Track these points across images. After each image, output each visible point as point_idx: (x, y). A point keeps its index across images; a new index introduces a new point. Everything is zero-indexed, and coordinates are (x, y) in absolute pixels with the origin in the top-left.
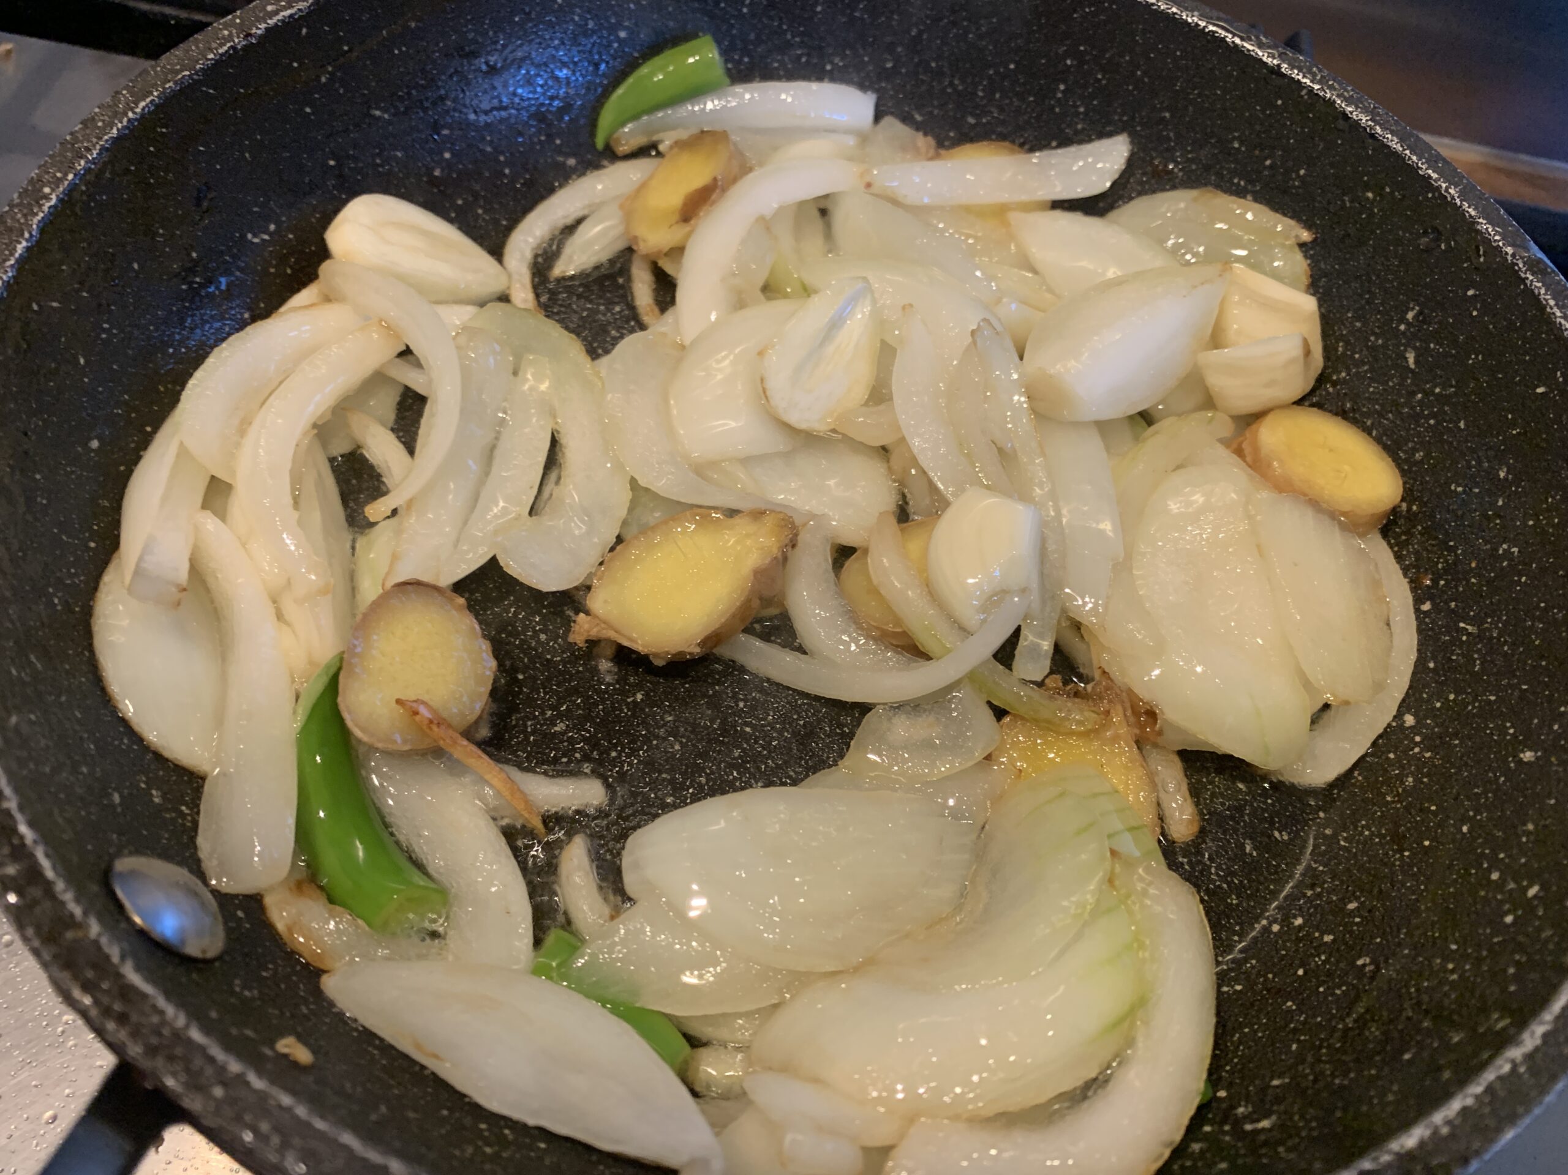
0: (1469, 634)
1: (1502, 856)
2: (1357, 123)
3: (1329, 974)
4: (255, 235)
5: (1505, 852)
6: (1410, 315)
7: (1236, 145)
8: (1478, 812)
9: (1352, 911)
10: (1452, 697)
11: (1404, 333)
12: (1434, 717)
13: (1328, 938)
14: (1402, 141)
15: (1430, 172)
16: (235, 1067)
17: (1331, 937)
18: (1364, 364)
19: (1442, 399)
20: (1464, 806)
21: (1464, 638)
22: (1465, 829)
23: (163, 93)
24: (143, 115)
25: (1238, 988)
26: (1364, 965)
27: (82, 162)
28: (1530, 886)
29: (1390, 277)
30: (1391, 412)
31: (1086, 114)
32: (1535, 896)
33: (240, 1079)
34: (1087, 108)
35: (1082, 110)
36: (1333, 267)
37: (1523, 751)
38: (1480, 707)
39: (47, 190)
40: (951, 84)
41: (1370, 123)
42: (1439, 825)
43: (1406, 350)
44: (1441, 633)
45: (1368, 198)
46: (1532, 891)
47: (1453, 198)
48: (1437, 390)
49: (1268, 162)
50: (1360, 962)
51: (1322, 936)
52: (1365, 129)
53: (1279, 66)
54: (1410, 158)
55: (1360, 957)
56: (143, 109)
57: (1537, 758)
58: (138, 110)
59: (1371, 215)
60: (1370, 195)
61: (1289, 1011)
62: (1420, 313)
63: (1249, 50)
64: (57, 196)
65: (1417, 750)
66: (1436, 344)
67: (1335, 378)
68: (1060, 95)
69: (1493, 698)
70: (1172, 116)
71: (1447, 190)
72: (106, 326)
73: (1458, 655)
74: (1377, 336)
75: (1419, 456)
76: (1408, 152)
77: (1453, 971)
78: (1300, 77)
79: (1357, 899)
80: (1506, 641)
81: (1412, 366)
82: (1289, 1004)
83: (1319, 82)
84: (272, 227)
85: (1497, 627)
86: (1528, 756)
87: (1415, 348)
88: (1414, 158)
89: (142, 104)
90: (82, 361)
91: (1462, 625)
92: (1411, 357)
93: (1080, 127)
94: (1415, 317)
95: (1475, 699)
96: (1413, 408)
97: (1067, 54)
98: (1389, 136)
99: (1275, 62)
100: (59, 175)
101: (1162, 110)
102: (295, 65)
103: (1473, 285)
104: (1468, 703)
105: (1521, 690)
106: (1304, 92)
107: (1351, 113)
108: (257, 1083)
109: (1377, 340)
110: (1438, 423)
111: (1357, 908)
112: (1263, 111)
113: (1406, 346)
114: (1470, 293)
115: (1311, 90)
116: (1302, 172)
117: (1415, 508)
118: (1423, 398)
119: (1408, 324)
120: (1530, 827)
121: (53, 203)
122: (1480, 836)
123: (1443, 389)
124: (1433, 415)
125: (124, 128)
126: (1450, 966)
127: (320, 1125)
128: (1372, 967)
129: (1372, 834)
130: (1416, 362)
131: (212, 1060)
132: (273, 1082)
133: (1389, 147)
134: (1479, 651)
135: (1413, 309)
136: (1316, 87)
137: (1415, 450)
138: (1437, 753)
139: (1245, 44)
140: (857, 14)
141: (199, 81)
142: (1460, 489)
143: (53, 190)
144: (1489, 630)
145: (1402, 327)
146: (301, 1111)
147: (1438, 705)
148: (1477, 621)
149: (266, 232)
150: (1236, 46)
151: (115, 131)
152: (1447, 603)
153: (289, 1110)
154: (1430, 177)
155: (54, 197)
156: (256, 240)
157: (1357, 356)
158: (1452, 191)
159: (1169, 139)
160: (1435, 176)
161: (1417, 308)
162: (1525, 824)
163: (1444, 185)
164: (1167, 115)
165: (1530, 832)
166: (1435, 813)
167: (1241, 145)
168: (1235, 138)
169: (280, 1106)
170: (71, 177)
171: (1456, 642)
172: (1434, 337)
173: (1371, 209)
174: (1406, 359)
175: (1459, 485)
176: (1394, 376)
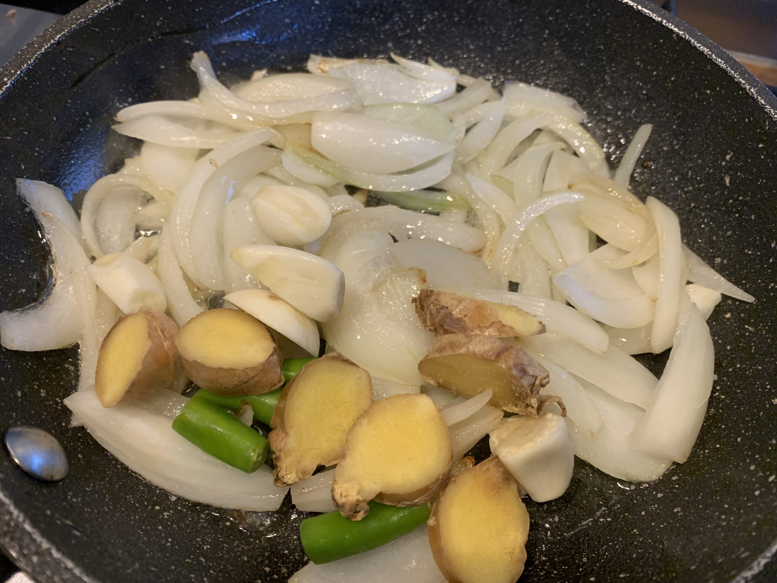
0: (750, 332)
1: (757, 456)
2: (702, 53)
3: (658, 516)
5: (759, 454)
6: (728, 157)
7: (638, 63)
8: (747, 431)
9: (674, 481)
10: (738, 366)
11: (724, 166)
12: (728, 377)
13: (660, 495)
15: (741, 80)
16: (45, 545)
17: (662, 495)
18: (702, 183)
19: (744, 203)
20: (739, 426)
21: (747, 334)
22: (739, 440)
23: (70, 30)
24: (58, 41)
25: (609, 519)
26: (678, 512)
27: (25, 65)
28: (770, 475)
29: (718, 136)
30: (715, 209)
31: (559, 46)
32: (772, 482)
33: (48, 551)
34: (560, 43)
35: (557, 44)
36: (687, 130)
38: (753, 372)
39: (6, 79)
40: (489, 29)
41: (709, 53)
42: (726, 436)
43: (724, 176)
44: (735, 330)
45: (707, 93)
46: (771, 479)
47: (752, 94)
48: (741, 198)
49: (655, 73)
50: (675, 510)
51: (657, 494)
52: (706, 56)
53: (662, 21)
54: (730, 72)
55: (675, 507)
56: (59, 38)
58: (56, 39)
59: (709, 102)
60: (708, 92)
61: (635, 534)
62: (734, 155)
63: (645, 13)
64: (11, 83)
65: (717, 394)
66: (741, 173)
68: (546, 36)
69: (760, 368)
70: (605, 48)
71: (749, 90)
72: (37, 149)
73: (743, 343)
74: (710, 168)
75: (729, 233)
76: (729, 69)
77: (724, 520)
78: (672, 27)
79: (677, 475)
80: (769, 337)
81: (728, 185)
82: (635, 530)
83: (682, 30)
85: (765, 329)
87: (730, 175)
88: (733, 72)
89: (59, 36)
90: (23, 167)
91: (746, 326)
92: (727, 180)
93: (556, 53)
94: (731, 158)
95: (751, 368)
96: (727, 207)
97: (550, 14)
98: (719, 60)
99: (660, 19)
100: (13, 71)
101: (599, 44)
102: (143, 16)
103: (762, 141)
104: (747, 370)
106: (674, 36)
107: (699, 47)
108: (56, 554)
109: (709, 170)
110: (741, 216)
111: (677, 480)
112: (652, 46)
113: (725, 173)
114: (761, 146)
115: (678, 35)
116: (673, 79)
117: (725, 261)
118: (733, 202)
119: (727, 162)
121: (8, 86)
122: (747, 444)
123: (744, 197)
124: (737, 212)
125: (48, 48)
126: (723, 517)
128: (682, 514)
130: (730, 182)
131: (34, 540)
132: (64, 554)
133: (719, 66)
134: (754, 341)
135: (730, 153)
136: (681, 33)
137: (727, 230)
138: (728, 397)
139: (644, 9)
141: (90, 25)
142: (750, 252)
143: (9, 79)
144: (761, 330)
145: (724, 163)
147: (731, 370)
148: (755, 326)
150: (639, 10)
151: (43, 49)
152: (739, 314)
153: (70, 570)
154: (741, 82)
155: (9, 83)
157: (698, 178)
158: (752, 90)
159: (603, 60)
160: (743, 82)
161: (732, 153)
162: (771, 440)
163: (748, 87)
164: (602, 47)
165: (774, 445)
166: (724, 430)
167: (641, 63)
168: (637, 60)
169: (66, 568)
170: (19, 72)
171: (743, 336)
172: (740, 169)
173: (709, 99)
174: (725, 181)
175: (750, 250)
176: (717, 190)
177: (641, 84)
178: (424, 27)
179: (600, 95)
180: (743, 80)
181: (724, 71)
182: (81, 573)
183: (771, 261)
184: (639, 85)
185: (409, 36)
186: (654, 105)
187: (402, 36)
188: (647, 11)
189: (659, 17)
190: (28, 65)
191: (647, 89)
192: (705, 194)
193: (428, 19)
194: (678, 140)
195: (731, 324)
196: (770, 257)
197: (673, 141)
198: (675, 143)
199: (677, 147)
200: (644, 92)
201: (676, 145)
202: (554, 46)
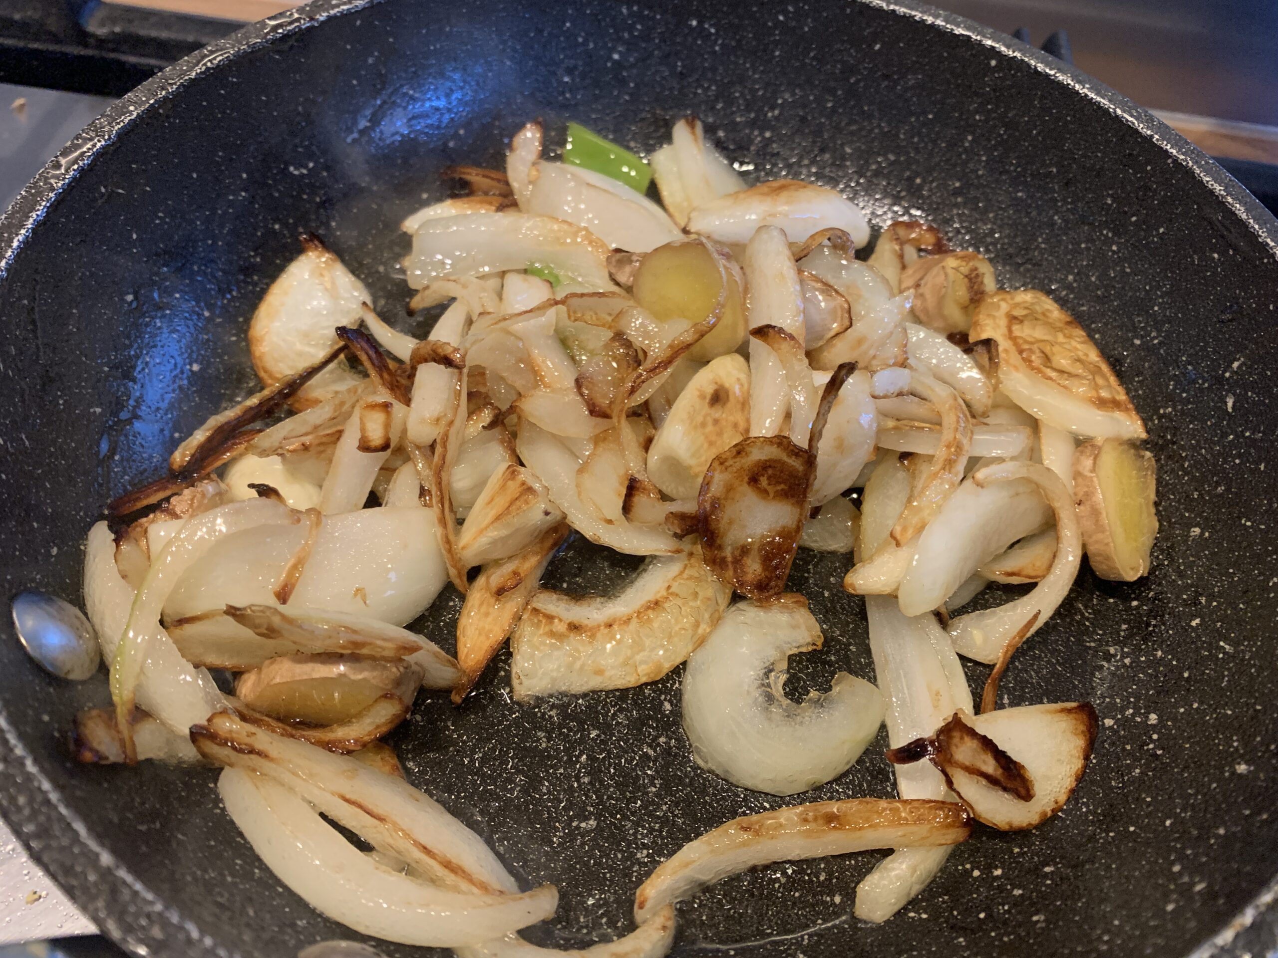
0: (1225, 653)
1: (1189, 852)
2: (1212, 192)
3: (1005, 923)
4: (296, 169)
5: (1193, 849)
6: (1236, 365)
7: (1109, 202)
8: (1184, 810)
9: (1047, 873)
10: (1195, 705)
11: (1227, 379)
12: (1175, 721)
13: (1017, 892)
14: (1247, 211)
16: (19, 751)
17: (1020, 892)
18: (1189, 402)
19: (1252, 442)
20: (1174, 802)
21: (1221, 656)
22: (1168, 823)
24: (218, 66)
25: (924, 916)
26: (1038, 922)
27: (163, 93)
28: (1200, 882)
29: (1224, 329)
30: (1205, 448)
31: (987, 162)
32: (1199, 892)
33: (21, 762)
34: (989, 157)
35: (984, 158)
36: (1176, 314)
37: (1239, 764)
38: (1216, 719)
39: (132, 108)
40: (879, 126)
42: (1148, 815)
43: (1227, 395)
44: (1202, 648)
45: (1214, 259)
46: (1199, 887)
48: (1248, 434)
49: (1134, 219)
50: (1035, 918)
51: (1013, 889)
52: (1217, 197)
53: (1152, 137)
54: (1253, 227)
55: (1036, 914)
57: (1250, 772)
59: (1215, 273)
60: (1216, 256)
61: (959, 945)
62: (1244, 363)
65: (1151, 746)
66: (1254, 392)
67: (1162, 411)
68: (967, 144)
69: (1229, 712)
70: (1058, 171)
72: (161, 214)
74: (1205, 380)
75: (1221, 489)
76: (1251, 221)
78: (1169, 147)
79: (1055, 864)
80: (1255, 664)
81: (1230, 410)
82: (961, 940)
83: (1183, 154)
84: (311, 165)
85: (1250, 651)
86: (1242, 768)
87: (1234, 395)
88: (1256, 227)
90: (134, 236)
91: (1222, 644)
92: (1230, 402)
93: (980, 173)
94: (1239, 367)
95: (1215, 711)
96: (1224, 447)
97: (977, 110)
99: (1149, 132)
101: (1051, 165)
102: (349, 47)
104: (1208, 714)
105: (1255, 710)
106: (1170, 161)
107: (1208, 181)
108: (30, 766)
109: (1203, 383)
110: (1243, 463)
111: (1052, 872)
112: (1134, 174)
113: (1228, 391)
115: (1176, 160)
116: (1161, 230)
117: (1207, 534)
118: (1234, 439)
119: (1233, 372)
120: (1222, 831)
122: (1177, 832)
123: (1253, 433)
124: (1239, 456)
126: (1106, 938)
127: (63, 810)
128: (1044, 925)
129: (1089, 811)
130: (1234, 407)
131: (6, 741)
132: (43, 770)
134: (1229, 669)
135: (1238, 360)
136: (1182, 157)
137: (1218, 484)
138: (1168, 753)
139: (1125, 115)
140: (807, 61)
142: (1249, 524)
144: (1244, 652)
145: (1227, 375)
146: (54, 797)
147: (1182, 710)
148: (1235, 643)
149: (306, 167)
150: (1117, 116)
152: (1214, 622)
153: (45, 793)
154: (1268, 244)
155: (135, 114)
156: (296, 173)
157: (1184, 395)
159: (1054, 191)
160: (1272, 244)
161: (1242, 359)
162: (1217, 828)
164: (1055, 170)
165: (1220, 836)
166: (1149, 805)
167: (1113, 201)
168: (1108, 195)
169: (39, 789)
170: (152, 101)
171: (1213, 658)
172: (1253, 386)
173: (1216, 268)
174: (1226, 403)
175: (1249, 520)
176: (1213, 416)
177: (1110, 235)
178: (776, 112)
179: (1043, 246)
180: (1272, 240)
181: (1243, 224)
182: (59, 800)
184: (1106, 236)
185: (753, 124)
186: (1128, 270)
187: (741, 122)
188: (1130, 119)
189: (1148, 128)
190: (168, 93)
191: (1119, 244)
192: (1191, 422)
193: (785, 100)
194: (1159, 331)
195: (1199, 636)
197: (1151, 331)
198: (1153, 334)
199: (1156, 342)
200: (1114, 248)
201: (1155, 338)
202: (980, 161)
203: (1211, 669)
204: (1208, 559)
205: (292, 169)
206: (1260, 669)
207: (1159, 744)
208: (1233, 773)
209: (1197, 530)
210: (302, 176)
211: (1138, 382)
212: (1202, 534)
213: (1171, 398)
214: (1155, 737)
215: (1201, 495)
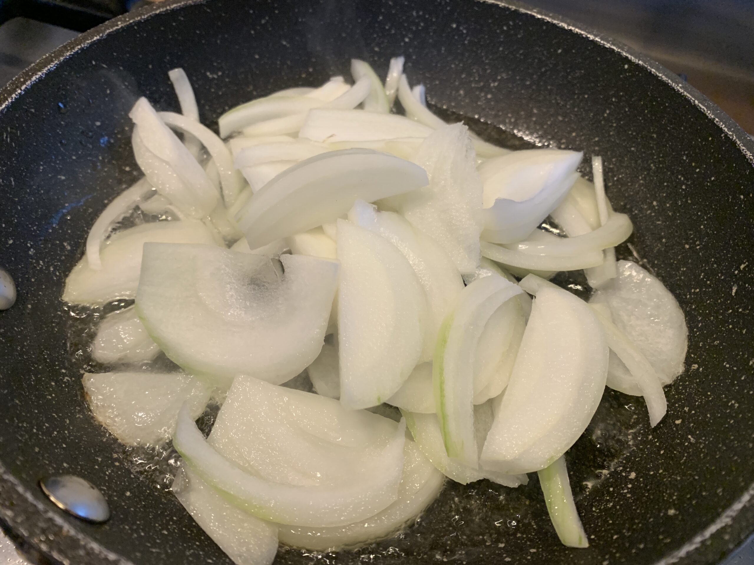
0: (690, 442)
1: (618, 555)
4: (211, 74)
5: (621, 554)
6: (742, 266)
7: (685, 158)
8: (628, 531)
9: (531, 553)
10: (661, 471)
11: (736, 275)
12: (645, 478)
17: (509, 560)
18: (710, 287)
19: (742, 315)
20: (624, 526)
21: (686, 444)
22: (615, 537)
23: (186, 4)
24: (173, 9)
27: (139, 18)
29: (740, 244)
30: (713, 316)
31: (616, 127)
34: (617, 124)
35: (615, 125)
36: (713, 232)
37: (671, 509)
38: (669, 481)
39: (119, 23)
40: (555, 99)
41: (751, 157)
43: (733, 285)
44: (677, 437)
45: (741, 199)
48: (740, 310)
49: (698, 170)
51: (506, 557)
52: (748, 159)
53: (714, 119)
57: (675, 515)
58: (171, 7)
59: (740, 207)
60: (742, 197)
62: (747, 266)
63: (701, 108)
64: (122, 26)
65: (625, 491)
66: (749, 285)
67: (693, 291)
68: (606, 115)
70: (657, 137)
72: (125, 83)
74: (722, 274)
75: (716, 343)
78: (723, 126)
80: (704, 452)
81: (733, 294)
84: (220, 74)
85: (705, 443)
86: (672, 512)
87: (738, 285)
89: (175, 5)
90: (107, 91)
91: (690, 437)
92: (734, 290)
93: (611, 133)
94: (744, 268)
95: (670, 476)
96: (724, 317)
97: (613, 96)
99: (713, 116)
100: (127, 19)
101: (653, 133)
102: (251, 12)
104: (665, 478)
105: (694, 479)
106: (723, 135)
107: (743, 150)
109: (723, 277)
110: (733, 328)
111: (534, 552)
112: (701, 142)
113: (734, 282)
115: (726, 134)
116: (713, 179)
118: (732, 312)
119: (740, 271)
120: (642, 546)
122: (618, 543)
123: (744, 310)
124: (732, 323)
130: (736, 293)
134: (689, 453)
135: (745, 263)
136: (731, 133)
137: (716, 339)
138: (634, 496)
139: (700, 105)
140: (518, 55)
141: (204, 5)
142: (728, 366)
144: (700, 443)
145: (736, 272)
147: (652, 473)
148: (697, 438)
149: (217, 74)
150: (695, 105)
152: (689, 423)
155: (120, 26)
156: (211, 76)
157: (708, 282)
159: (653, 149)
161: (747, 263)
164: (655, 136)
165: (639, 548)
166: (609, 525)
167: (687, 158)
168: (684, 154)
170: (131, 21)
171: (681, 444)
172: (750, 281)
173: (741, 205)
174: (732, 289)
175: (728, 363)
176: (722, 297)
177: (682, 179)
178: (496, 84)
179: (642, 182)
183: (743, 378)
184: (680, 179)
185: (481, 89)
186: (689, 202)
187: (474, 87)
188: (703, 107)
189: (713, 114)
190: (141, 18)
191: (687, 185)
192: (709, 299)
193: (502, 77)
194: (701, 242)
195: (677, 430)
196: (743, 374)
197: (697, 241)
198: (698, 243)
199: (698, 247)
200: (684, 187)
201: (698, 245)
202: (612, 126)
203: (678, 451)
204: (697, 385)
205: (208, 74)
206: (706, 455)
207: (631, 491)
208: (666, 514)
209: (696, 366)
210: (214, 78)
211: (683, 271)
212: (698, 369)
213: (700, 284)
214: (630, 486)
215: (704, 345)
